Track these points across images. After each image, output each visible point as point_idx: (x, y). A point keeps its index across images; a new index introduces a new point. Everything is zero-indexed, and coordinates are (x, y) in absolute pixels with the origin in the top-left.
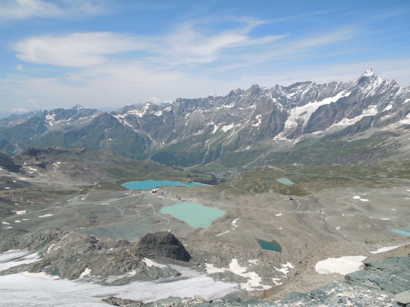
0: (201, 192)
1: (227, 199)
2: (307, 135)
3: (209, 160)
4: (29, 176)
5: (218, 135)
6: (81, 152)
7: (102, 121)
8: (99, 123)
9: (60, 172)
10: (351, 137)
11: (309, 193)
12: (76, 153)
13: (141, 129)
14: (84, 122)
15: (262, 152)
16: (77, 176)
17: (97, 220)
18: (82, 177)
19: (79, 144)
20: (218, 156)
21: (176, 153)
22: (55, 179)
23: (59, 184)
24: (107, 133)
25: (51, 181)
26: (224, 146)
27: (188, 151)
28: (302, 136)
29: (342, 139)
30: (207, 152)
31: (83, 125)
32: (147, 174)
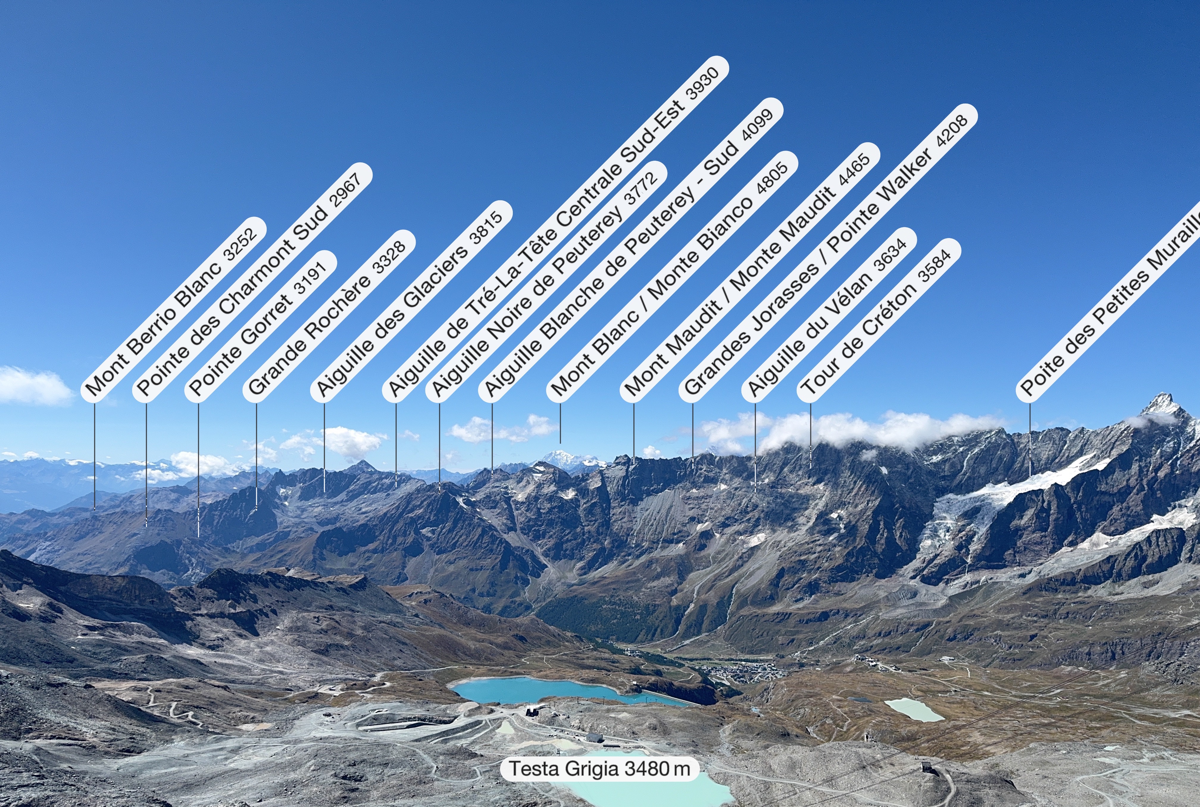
0: (662, 724)
1: (736, 750)
2: (984, 576)
3: (695, 628)
4: (208, 644)
5: (724, 559)
6: (354, 586)
7: (420, 506)
8: (412, 510)
9: (289, 638)
10: (1118, 589)
11: (986, 755)
12: (338, 589)
13: (519, 531)
14: (374, 506)
15: (847, 616)
16: (332, 651)
17: (361, 786)
18: (344, 656)
19: (353, 565)
20: (720, 619)
21: (605, 602)
22: (273, 658)
23: (281, 672)
24: (429, 539)
25: (261, 661)
26: (737, 591)
27: (640, 597)
28: (968, 577)
29: (1089, 592)
30: (692, 606)
31: (371, 515)
32: (520, 657)
